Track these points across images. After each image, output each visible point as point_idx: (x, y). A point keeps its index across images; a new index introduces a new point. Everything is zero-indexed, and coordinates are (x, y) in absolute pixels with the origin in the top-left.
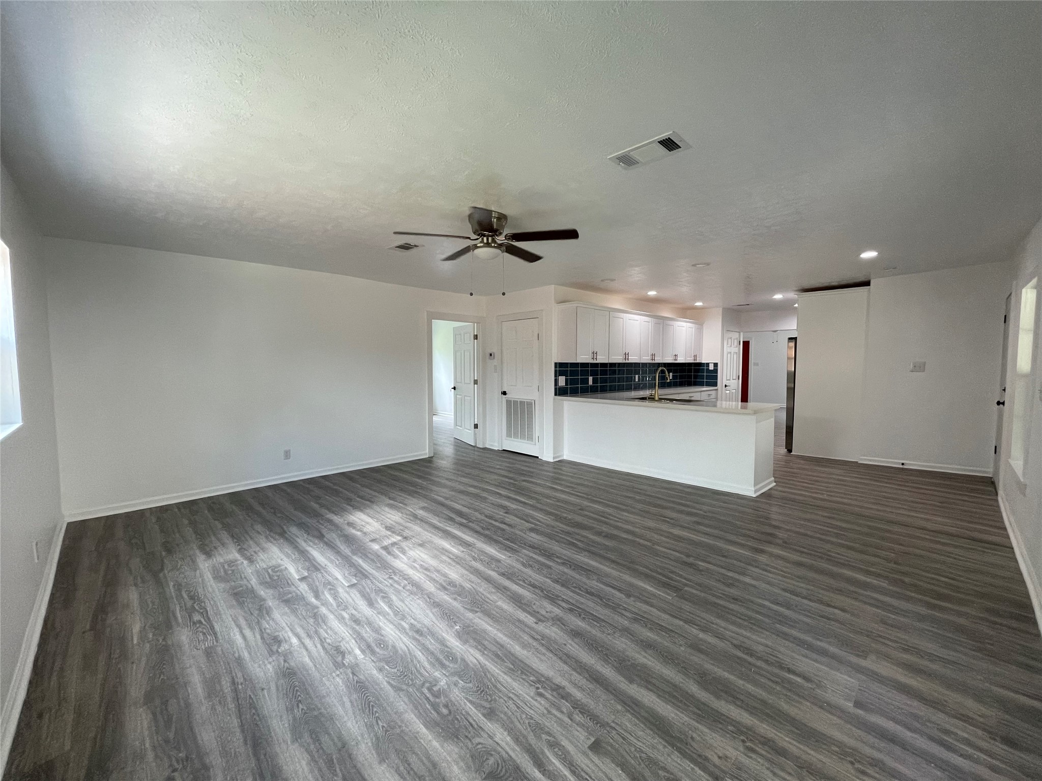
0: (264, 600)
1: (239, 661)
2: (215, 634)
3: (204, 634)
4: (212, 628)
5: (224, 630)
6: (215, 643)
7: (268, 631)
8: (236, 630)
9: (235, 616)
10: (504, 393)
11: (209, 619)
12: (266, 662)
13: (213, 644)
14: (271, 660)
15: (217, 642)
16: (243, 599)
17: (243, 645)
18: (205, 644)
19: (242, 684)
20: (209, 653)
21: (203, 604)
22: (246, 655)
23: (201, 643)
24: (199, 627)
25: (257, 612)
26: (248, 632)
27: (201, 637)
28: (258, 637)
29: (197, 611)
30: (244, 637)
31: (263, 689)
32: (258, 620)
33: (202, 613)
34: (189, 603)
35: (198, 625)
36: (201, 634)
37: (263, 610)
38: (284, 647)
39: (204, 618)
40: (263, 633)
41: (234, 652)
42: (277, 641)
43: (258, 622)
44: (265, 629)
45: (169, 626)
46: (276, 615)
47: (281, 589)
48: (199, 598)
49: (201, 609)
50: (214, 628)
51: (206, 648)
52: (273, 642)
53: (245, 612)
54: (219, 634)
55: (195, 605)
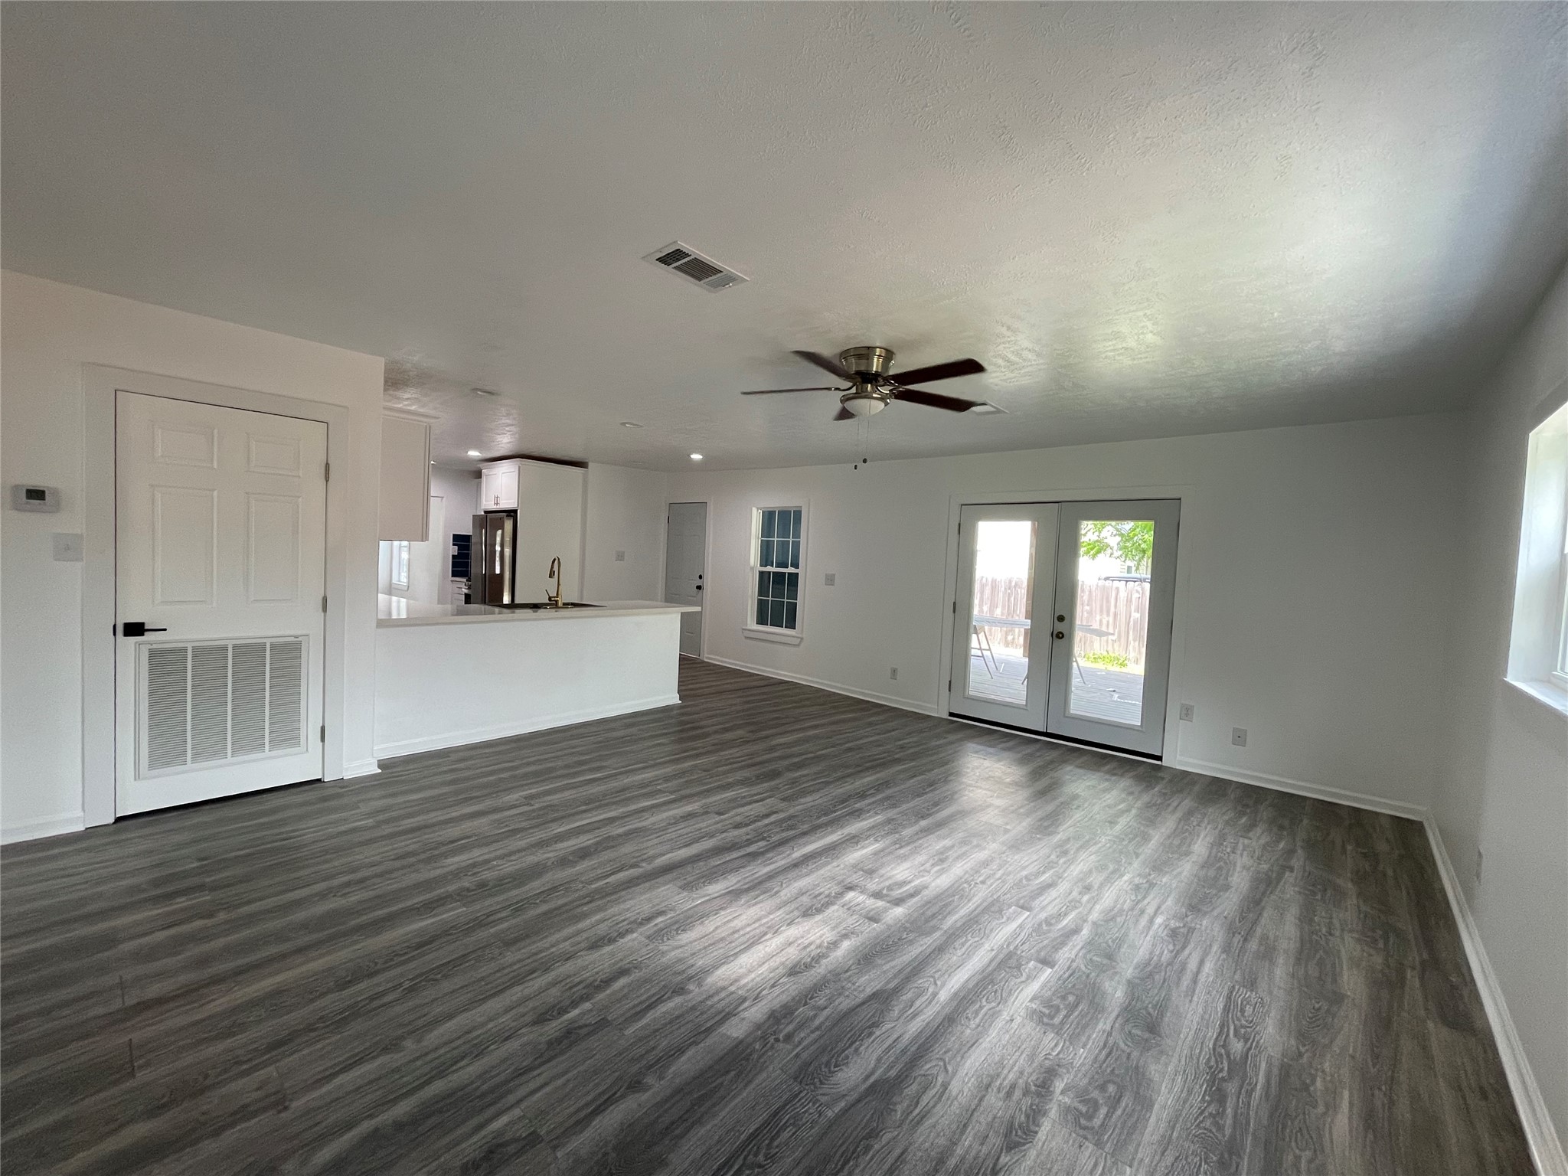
0: (1129, 982)
1: (1226, 949)
2: (1229, 997)
3: (1242, 1011)
4: (1227, 1009)
5: (1215, 992)
6: (1237, 987)
7: (1171, 947)
8: (1202, 978)
9: (1186, 996)
10: (135, 629)
11: (1222, 1027)
12: (1203, 928)
13: (1239, 990)
14: (1198, 926)
15: (1234, 987)
16: (1151, 1010)
17: (1210, 958)
18: (1249, 997)
19: (1240, 933)
20: (1251, 984)
21: (1212, 1063)
22: (1215, 948)
23: (1253, 1002)
24: (1242, 1026)
25: (1157, 977)
26: (1192, 965)
27: (1249, 1010)
28: (1186, 952)
29: (1228, 1056)
30: (1202, 963)
31: (1226, 917)
32: (1166, 967)
33: (1223, 1046)
34: (1231, 1088)
35: (1243, 1031)
36: (1246, 1014)
37: (1148, 973)
38: (1173, 924)
39: (1228, 1035)
40: (1178, 951)
41: (1224, 960)
42: (1174, 933)
43: (1170, 964)
44: (1172, 952)
45: (1285, 1071)
46: (1142, 954)
47: (1091, 976)
48: (1212, 1082)
49: (1221, 1055)
50: (1225, 1006)
51: (1252, 991)
52: (1179, 937)
53: (1169, 989)
54: (1225, 993)
55: (1225, 1074)
